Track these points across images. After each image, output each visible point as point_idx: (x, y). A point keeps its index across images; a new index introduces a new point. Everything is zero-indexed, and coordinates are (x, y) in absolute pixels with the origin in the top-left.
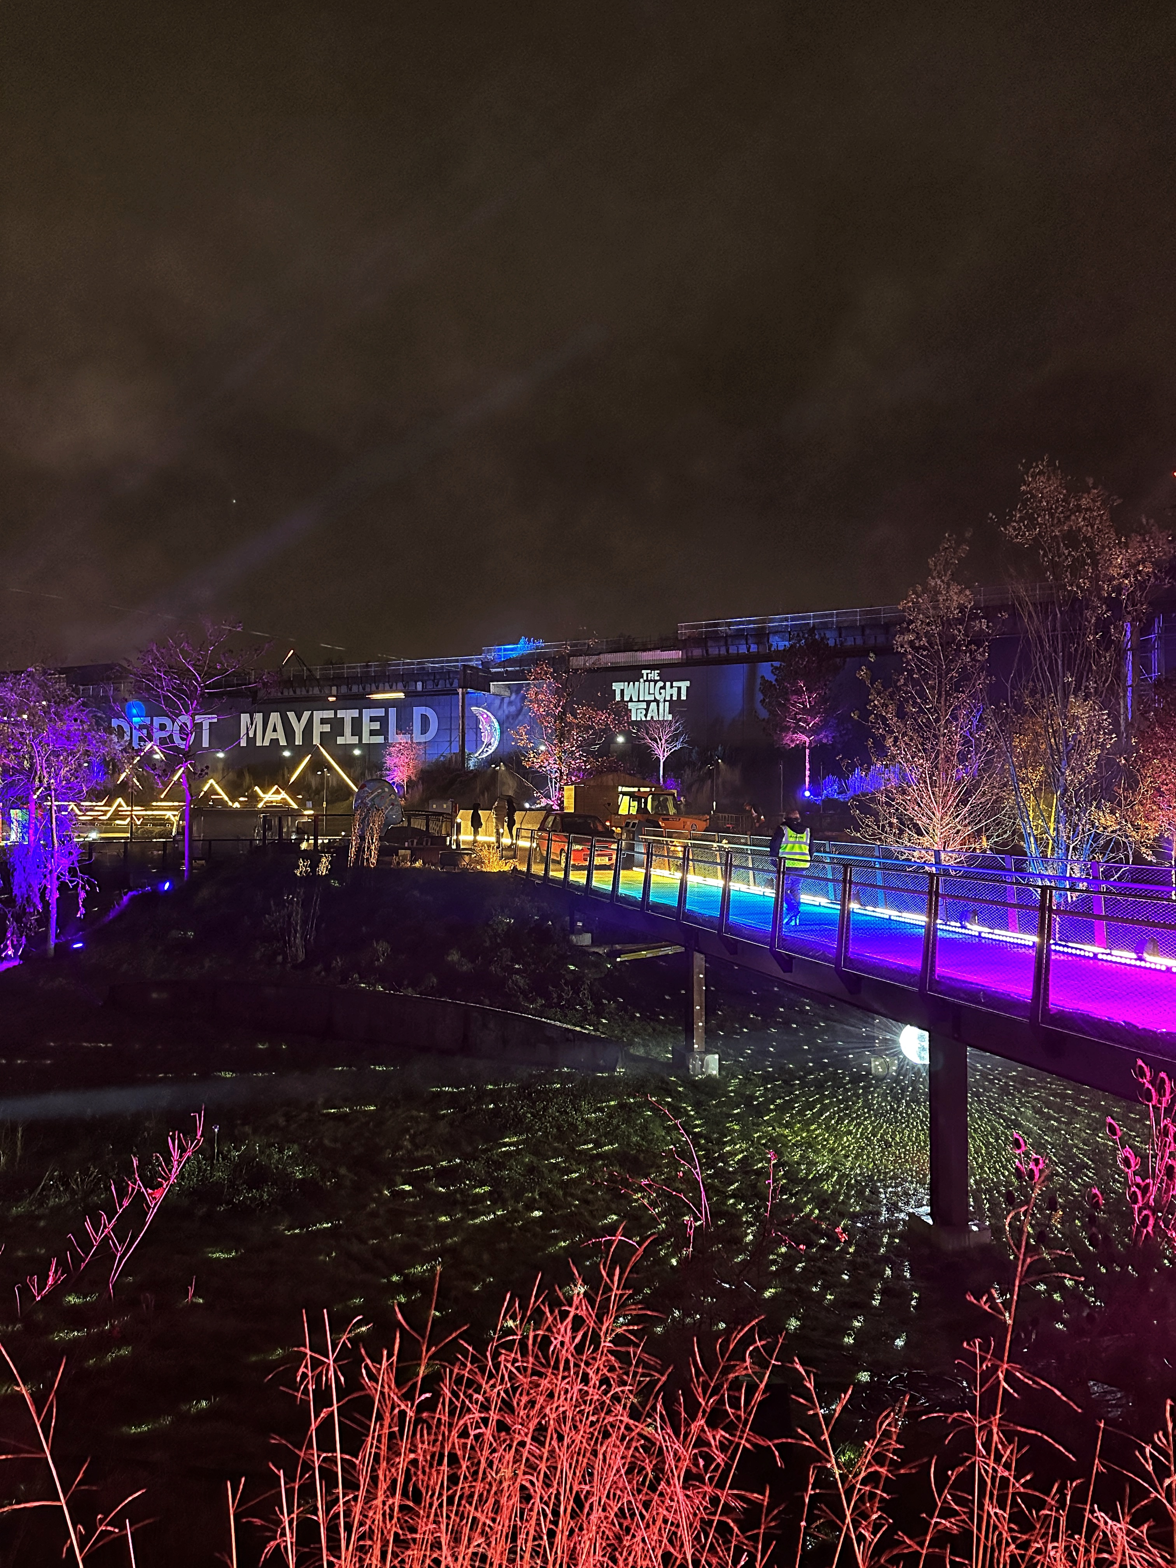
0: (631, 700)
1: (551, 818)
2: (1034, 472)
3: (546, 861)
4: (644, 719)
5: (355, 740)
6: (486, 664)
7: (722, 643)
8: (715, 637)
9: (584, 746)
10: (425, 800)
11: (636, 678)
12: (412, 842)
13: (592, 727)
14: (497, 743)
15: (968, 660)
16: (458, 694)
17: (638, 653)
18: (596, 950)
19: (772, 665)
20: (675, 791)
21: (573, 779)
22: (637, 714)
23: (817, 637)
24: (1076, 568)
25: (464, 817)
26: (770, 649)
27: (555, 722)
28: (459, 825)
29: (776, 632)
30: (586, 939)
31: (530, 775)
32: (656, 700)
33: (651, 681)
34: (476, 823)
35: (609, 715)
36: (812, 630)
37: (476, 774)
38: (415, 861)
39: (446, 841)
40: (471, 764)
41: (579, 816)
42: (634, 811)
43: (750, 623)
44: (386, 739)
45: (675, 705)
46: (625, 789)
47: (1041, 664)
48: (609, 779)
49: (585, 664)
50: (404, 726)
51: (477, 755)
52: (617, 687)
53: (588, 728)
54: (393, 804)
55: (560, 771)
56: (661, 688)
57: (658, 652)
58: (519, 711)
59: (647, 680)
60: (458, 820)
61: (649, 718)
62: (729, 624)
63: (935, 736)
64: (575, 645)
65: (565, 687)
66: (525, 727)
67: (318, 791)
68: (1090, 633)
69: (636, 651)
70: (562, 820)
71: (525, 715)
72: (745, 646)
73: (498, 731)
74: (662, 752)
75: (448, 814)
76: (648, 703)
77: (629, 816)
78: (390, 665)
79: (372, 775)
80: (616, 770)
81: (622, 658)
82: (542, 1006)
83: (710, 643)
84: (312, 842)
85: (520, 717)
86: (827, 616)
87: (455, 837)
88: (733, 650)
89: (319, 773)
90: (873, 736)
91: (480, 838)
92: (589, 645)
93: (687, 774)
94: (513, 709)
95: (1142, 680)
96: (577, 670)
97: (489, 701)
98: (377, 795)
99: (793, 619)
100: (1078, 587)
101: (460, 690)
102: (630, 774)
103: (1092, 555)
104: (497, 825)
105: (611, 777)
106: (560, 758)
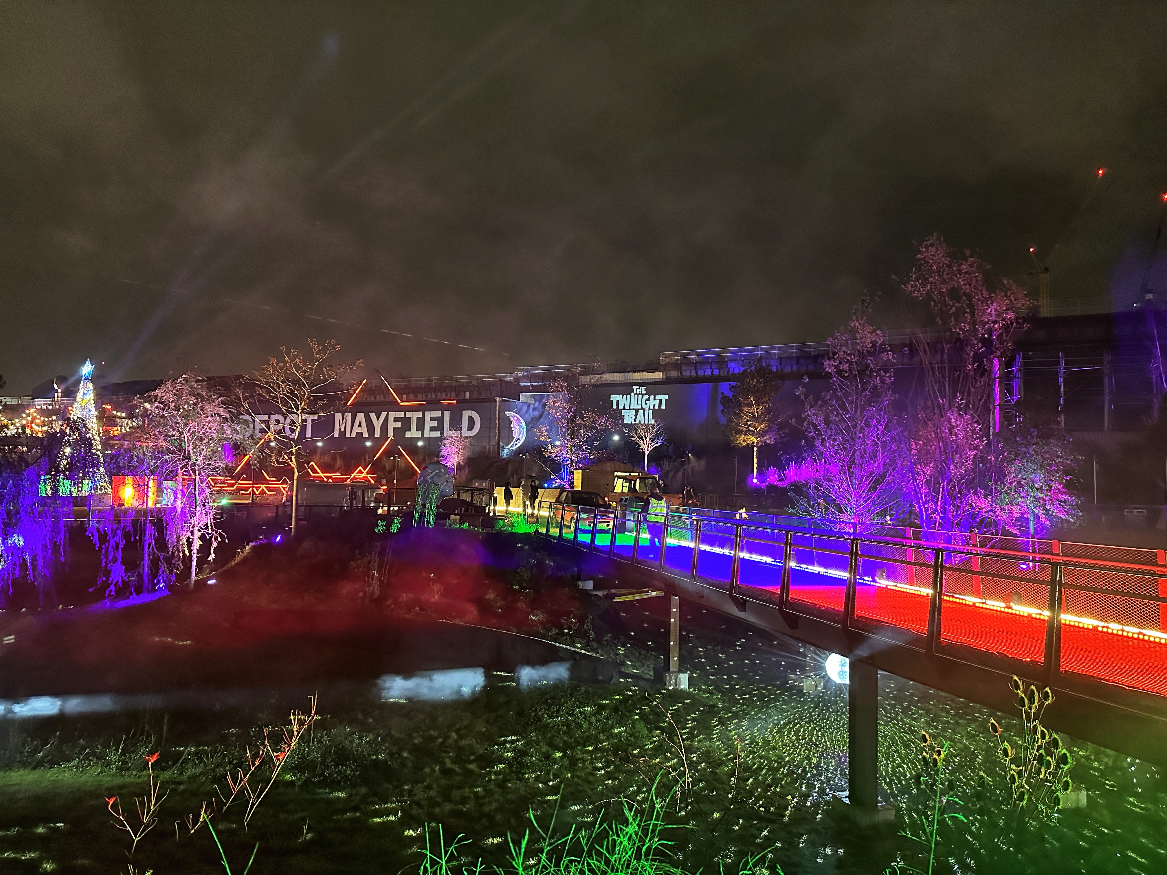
0: (624, 408)
1: (565, 494)
2: (927, 244)
3: (561, 526)
4: (633, 422)
5: (419, 434)
6: (517, 380)
7: (693, 367)
8: (688, 363)
9: (589, 441)
10: (470, 480)
11: (628, 392)
12: (461, 509)
13: (595, 428)
14: (524, 438)
15: (878, 382)
16: (496, 401)
17: (631, 374)
18: (597, 593)
19: (730, 385)
20: (657, 476)
21: (580, 466)
22: (629, 418)
23: (763, 364)
24: (958, 315)
25: (499, 492)
26: (728, 373)
27: (568, 423)
28: (495, 499)
29: (733, 360)
30: (589, 585)
31: (549, 463)
32: (642, 409)
33: (639, 394)
34: (508, 496)
35: (608, 418)
36: (760, 359)
37: (508, 461)
38: (461, 523)
39: (485, 510)
40: (505, 454)
41: (586, 493)
42: (626, 490)
43: (714, 353)
44: (442, 433)
45: (657, 413)
46: (620, 474)
47: (932, 385)
48: (608, 466)
49: (590, 381)
50: (456, 424)
51: (509, 447)
52: (614, 398)
53: (591, 428)
54: (447, 481)
55: (571, 459)
56: (647, 400)
57: (645, 373)
58: (541, 416)
59: (636, 394)
60: (495, 495)
61: (637, 422)
62: (698, 354)
63: (853, 439)
64: (584, 367)
65: (575, 398)
66: (545, 427)
67: (390, 472)
68: (969, 364)
69: (629, 372)
70: (572, 496)
71: (546, 417)
72: (709, 371)
73: (525, 430)
74: (647, 448)
75: (487, 490)
76: (637, 411)
77: (622, 493)
78: (446, 379)
79: (430, 460)
80: (612, 460)
81: (617, 377)
82: (555, 634)
83: (684, 367)
84: (386, 509)
85: (541, 420)
86: (771, 349)
87: (492, 508)
88: (701, 373)
89: (392, 458)
90: (806, 438)
91: (511, 509)
92: (594, 367)
93: (666, 465)
94: (536, 413)
95: (1006, 401)
96: (585, 385)
97: (519, 407)
98: (435, 475)
99: (746, 351)
100: (960, 329)
101: (497, 399)
102: (623, 463)
103: (971, 306)
104: (523, 499)
105: (609, 464)
106: (571, 450)
